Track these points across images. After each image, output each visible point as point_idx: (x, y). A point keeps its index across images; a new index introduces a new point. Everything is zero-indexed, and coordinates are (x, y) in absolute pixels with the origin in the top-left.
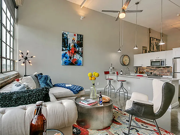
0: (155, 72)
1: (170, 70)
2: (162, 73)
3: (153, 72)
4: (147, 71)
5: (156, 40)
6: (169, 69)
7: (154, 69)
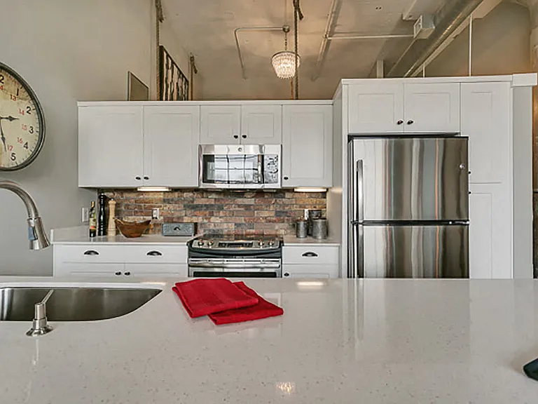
0: (213, 218)
1: (287, 208)
2: (251, 227)
3: (202, 224)
4: (169, 220)
6: (284, 205)
7: (207, 206)
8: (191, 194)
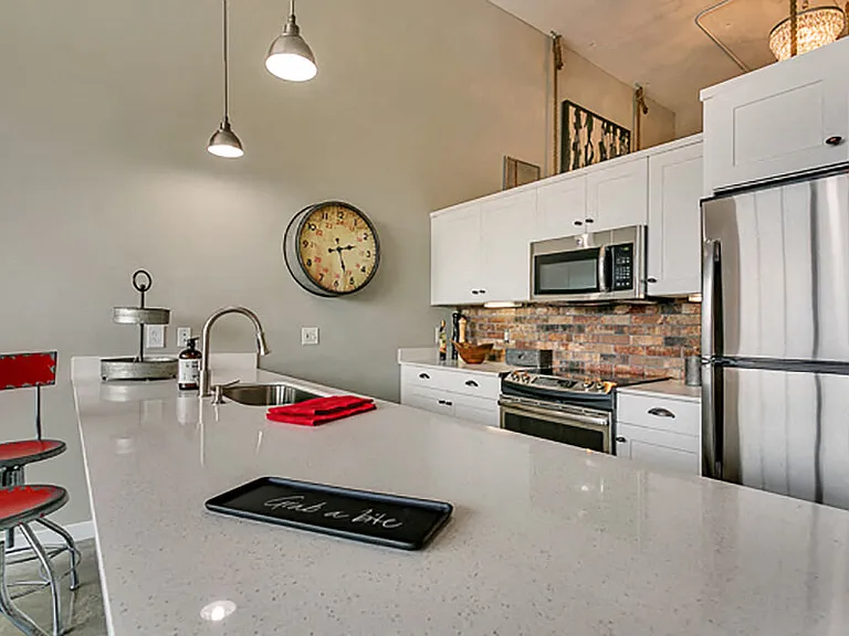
0: (571, 345)
1: (684, 333)
2: (625, 360)
3: (559, 353)
4: (521, 345)
5: (607, 131)
6: (680, 326)
7: (564, 327)
8: (545, 310)
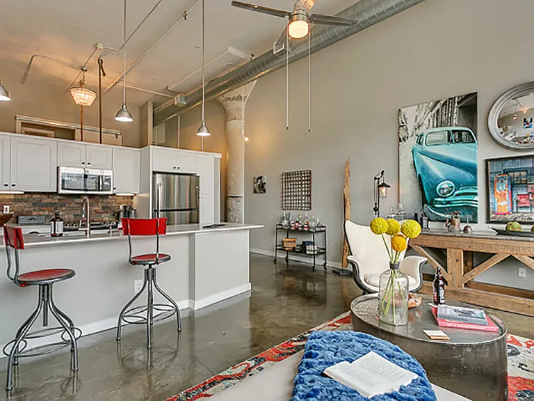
4: (19, 213)
8: (39, 196)
